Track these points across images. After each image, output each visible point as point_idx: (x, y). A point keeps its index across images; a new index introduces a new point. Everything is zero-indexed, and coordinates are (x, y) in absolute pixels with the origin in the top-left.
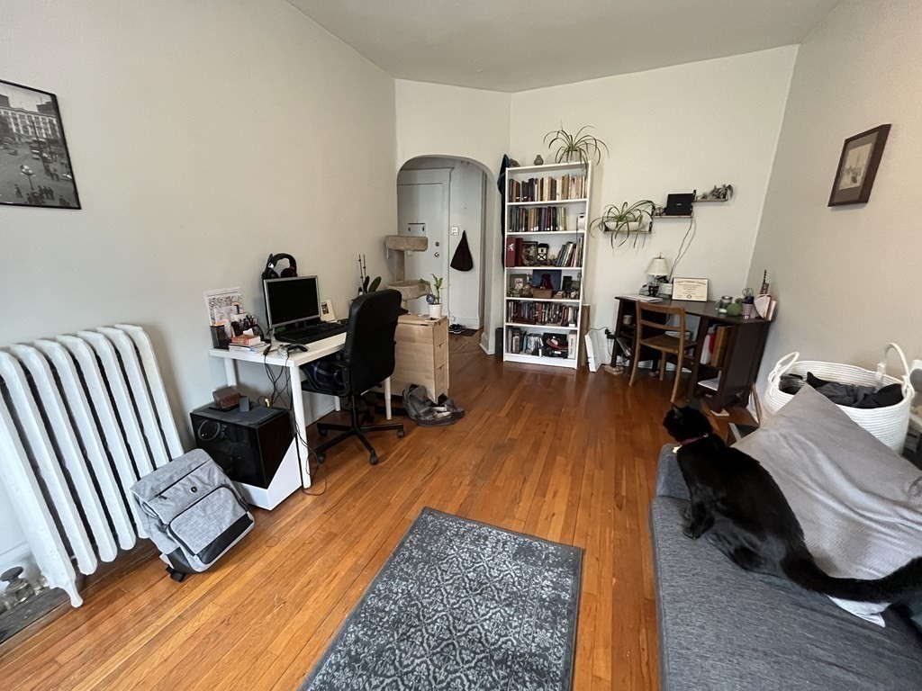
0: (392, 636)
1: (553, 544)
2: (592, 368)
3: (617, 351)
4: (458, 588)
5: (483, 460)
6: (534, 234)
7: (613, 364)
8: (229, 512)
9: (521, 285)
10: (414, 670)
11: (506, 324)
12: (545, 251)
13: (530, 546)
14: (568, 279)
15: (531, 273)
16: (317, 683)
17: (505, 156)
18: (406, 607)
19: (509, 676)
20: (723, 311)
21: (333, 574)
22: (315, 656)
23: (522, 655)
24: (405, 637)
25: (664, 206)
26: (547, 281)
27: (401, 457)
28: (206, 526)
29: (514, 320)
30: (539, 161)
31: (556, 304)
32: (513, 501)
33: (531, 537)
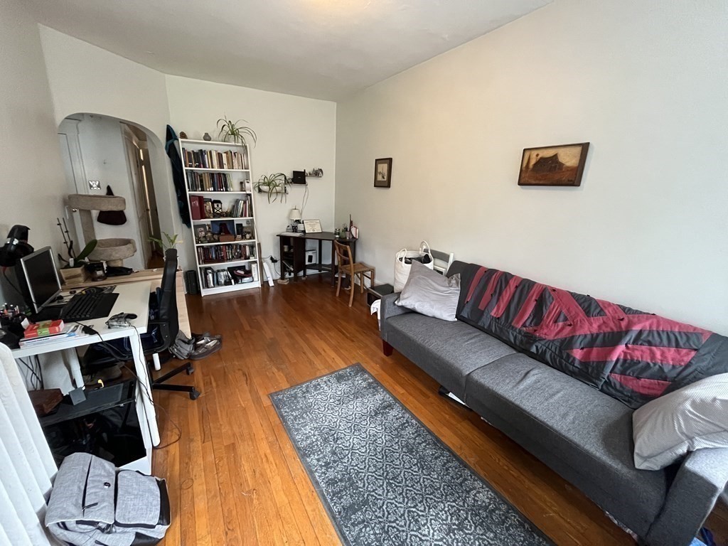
0: (330, 444)
1: (346, 368)
2: (271, 284)
3: (284, 269)
4: (332, 409)
5: (270, 357)
6: (209, 194)
7: (283, 277)
8: (148, 482)
9: (203, 233)
10: (354, 444)
11: (199, 266)
12: (220, 206)
13: (340, 375)
14: (240, 226)
15: (209, 223)
16: (324, 486)
17: (168, 127)
18: (321, 432)
19: (383, 415)
20: (337, 236)
21: (263, 456)
22: (307, 483)
23: (379, 407)
24: (336, 440)
25: (292, 177)
26: (224, 229)
27: (211, 383)
28: (145, 501)
29: (205, 262)
30: (207, 137)
31: (236, 245)
32: (311, 364)
33: (336, 371)
